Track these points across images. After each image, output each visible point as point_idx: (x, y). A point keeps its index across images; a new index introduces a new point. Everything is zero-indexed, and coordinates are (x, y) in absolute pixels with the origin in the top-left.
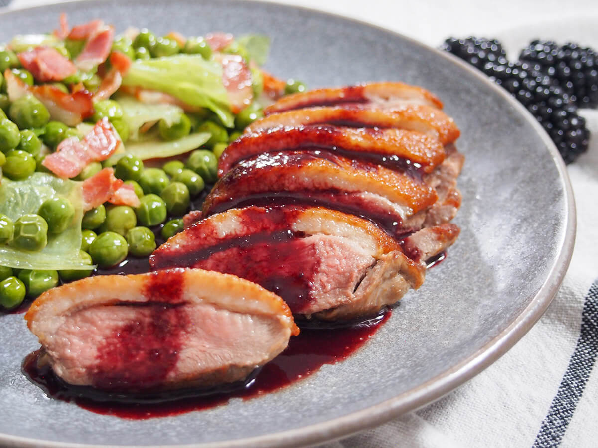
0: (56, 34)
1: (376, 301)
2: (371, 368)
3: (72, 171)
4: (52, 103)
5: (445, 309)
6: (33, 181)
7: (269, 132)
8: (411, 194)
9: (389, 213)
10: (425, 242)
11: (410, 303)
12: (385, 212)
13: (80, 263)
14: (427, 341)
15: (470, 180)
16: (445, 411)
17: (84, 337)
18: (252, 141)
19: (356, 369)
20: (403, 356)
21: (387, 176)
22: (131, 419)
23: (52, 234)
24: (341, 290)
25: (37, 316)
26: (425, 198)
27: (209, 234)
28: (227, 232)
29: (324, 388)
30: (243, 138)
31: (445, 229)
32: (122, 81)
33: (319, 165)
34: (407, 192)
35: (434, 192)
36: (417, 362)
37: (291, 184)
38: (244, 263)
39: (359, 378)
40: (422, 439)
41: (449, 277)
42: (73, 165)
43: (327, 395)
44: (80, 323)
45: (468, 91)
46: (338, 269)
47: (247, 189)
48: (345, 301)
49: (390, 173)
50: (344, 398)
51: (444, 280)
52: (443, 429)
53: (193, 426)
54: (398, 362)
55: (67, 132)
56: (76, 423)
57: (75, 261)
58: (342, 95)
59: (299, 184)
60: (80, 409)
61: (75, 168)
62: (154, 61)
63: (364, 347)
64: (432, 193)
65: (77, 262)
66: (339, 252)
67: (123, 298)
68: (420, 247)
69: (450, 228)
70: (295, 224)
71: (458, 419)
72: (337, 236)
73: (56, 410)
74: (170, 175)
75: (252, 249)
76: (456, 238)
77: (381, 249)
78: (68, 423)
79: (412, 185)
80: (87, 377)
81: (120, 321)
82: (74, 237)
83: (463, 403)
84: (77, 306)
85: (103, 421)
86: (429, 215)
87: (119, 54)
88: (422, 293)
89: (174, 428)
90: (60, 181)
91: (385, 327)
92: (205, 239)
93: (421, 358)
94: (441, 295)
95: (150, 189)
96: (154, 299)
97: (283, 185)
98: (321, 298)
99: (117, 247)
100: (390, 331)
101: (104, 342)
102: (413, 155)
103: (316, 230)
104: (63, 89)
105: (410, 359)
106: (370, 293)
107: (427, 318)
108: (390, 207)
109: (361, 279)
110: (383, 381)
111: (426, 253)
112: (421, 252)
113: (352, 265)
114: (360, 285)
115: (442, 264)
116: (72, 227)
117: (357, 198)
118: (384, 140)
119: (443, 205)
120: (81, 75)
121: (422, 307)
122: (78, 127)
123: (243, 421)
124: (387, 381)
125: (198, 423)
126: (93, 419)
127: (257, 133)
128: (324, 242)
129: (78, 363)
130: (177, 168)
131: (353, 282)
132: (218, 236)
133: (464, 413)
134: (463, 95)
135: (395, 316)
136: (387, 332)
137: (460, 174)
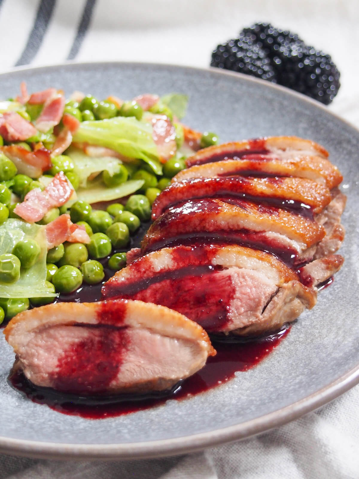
0: (18, 100)
1: (279, 320)
2: (276, 375)
3: (37, 216)
4: (18, 160)
5: (324, 314)
6: (7, 226)
7: (192, 182)
8: (305, 233)
9: (288, 248)
10: (317, 271)
11: (305, 320)
12: (285, 247)
13: (46, 292)
14: (319, 353)
15: (351, 216)
16: (334, 406)
17: (48, 349)
18: (178, 190)
19: (264, 376)
20: (301, 365)
21: (285, 219)
22: (92, 419)
23: (24, 268)
24: (252, 312)
25: (13, 332)
26: (316, 235)
27: (148, 268)
28: (161, 267)
29: (241, 391)
30: (171, 188)
31: (333, 260)
32: (73, 139)
33: (233, 211)
34: (302, 231)
35: (323, 229)
36: (312, 370)
37: (211, 226)
38: (175, 292)
39: (267, 383)
40: (317, 432)
41: (335, 298)
42: (38, 211)
43: (243, 397)
44: (46, 339)
45: (349, 142)
46: (249, 296)
47: (176, 231)
48: (255, 321)
49: (289, 215)
50: (256, 400)
51: (332, 300)
52: (333, 421)
53: (140, 424)
54: (298, 370)
55: (31, 184)
56: (50, 423)
57: (42, 290)
58: (248, 147)
59: (217, 226)
60: (51, 411)
61: (39, 214)
62: (97, 122)
63: (270, 357)
64: (321, 230)
65: (44, 291)
66: (250, 282)
67: (80, 320)
68: (313, 275)
69: (336, 259)
70: (215, 259)
71: (344, 413)
72: (248, 269)
73: (33, 412)
74: (113, 216)
75: (182, 280)
76: (340, 266)
77: (283, 280)
78: (44, 423)
79: (306, 224)
80: (49, 381)
81: (76, 338)
82: (40, 271)
83: (348, 400)
84: (44, 325)
85: (71, 421)
86: (319, 247)
87: (70, 117)
88: (315, 311)
89: (125, 426)
90: (28, 225)
91: (286, 340)
92: (145, 272)
93: (315, 367)
94: (330, 313)
95: (98, 228)
96: (103, 322)
97: (204, 227)
98: (236, 319)
99: (74, 277)
100: (291, 343)
101: (63, 354)
102: (306, 199)
103: (231, 264)
104: (26, 147)
105: (307, 368)
106: (275, 314)
107: (319, 332)
108: (289, 243)
109: (268, 304)
110: (286, 386)
111: (318, 280)
112: (314, 279)
113: (260, 293)
114: (267, 308)
115: (330, 287)
116: (39, 262)
117: (263, 236)
118: (283, 188)
119: (330, 239)
120: (40, 136)
121: (315, 323)
122: (40, 179)
123: (179, 420)
124: (290, 386)
125: (144, 421)
126: (62, 419)
127: (182, 183)
128: (238, 274)
129: (42, 370)
130: (118, 209)
131: (261, 306)
132: (155, 270)
133: (349, 408)
134: (345, 145)
135: (294, 330)
136: (288, 344)
137: (344, 211)
